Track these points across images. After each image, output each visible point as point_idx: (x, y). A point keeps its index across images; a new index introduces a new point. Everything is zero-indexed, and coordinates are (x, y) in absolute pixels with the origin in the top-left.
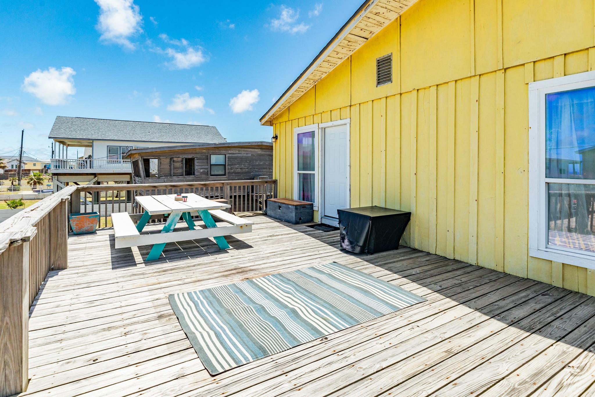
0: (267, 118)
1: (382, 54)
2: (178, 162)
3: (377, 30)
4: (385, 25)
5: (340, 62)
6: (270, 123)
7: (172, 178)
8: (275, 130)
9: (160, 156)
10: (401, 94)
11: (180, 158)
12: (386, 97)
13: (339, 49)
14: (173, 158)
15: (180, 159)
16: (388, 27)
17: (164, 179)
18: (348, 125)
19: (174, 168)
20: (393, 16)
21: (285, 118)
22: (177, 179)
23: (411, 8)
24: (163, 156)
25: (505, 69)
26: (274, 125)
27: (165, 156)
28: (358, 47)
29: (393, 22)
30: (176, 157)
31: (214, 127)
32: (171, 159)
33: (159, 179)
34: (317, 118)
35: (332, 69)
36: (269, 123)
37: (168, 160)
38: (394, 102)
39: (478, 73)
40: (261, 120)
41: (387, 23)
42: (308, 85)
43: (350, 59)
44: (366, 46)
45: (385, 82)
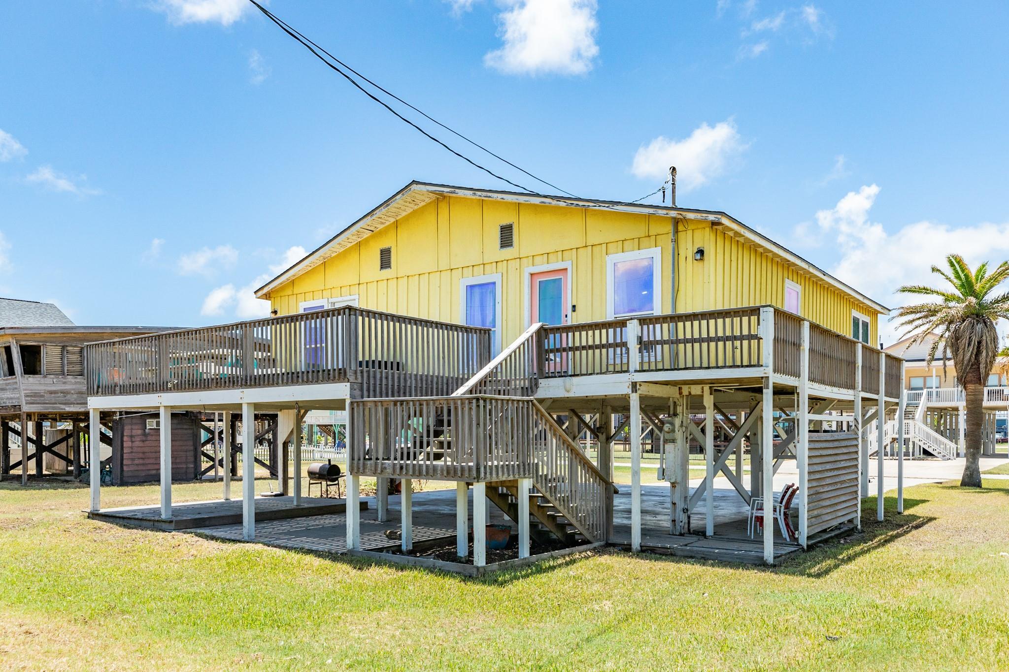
0: (265, 290)
1: (385, 246)
2: (74, 353)
3: (381, 227)
4: (386, 225)
5: (349, 245)
6: (267, 296)
7: (65, 379)
8: (273, 305)
9: (47, 342)
10: (397, 278)
11: (79, 347)
12: (387, 280)
13: (350, 237)
14: (67, 346)
15: (77, 349)
16: (388, 225)
17: (53, 379)
18: (357, 300)
19: (69, 363)
20: (392, 220)
21: (289, 292)
22: (73, 381)
23: (404, 217)
24: (51, 343)
25: (451, 270)
26: (273, 299)
27: (54, 342)
28: (365, 236)
29: (392, 223)
30: (71, 346)
31: (52, 306)
32: (63, 347)
33: (46, 379)
34: (327, 294)
35: (342, 250)
36: (265, 297)
37: (58, 350)
38: (393, 283)
39: (439, 270)
40: (255, 292)
41: (388, 223)
42: (318, 261)
43: (359, 244)
44: (372, 237)
45: (386, 268)
